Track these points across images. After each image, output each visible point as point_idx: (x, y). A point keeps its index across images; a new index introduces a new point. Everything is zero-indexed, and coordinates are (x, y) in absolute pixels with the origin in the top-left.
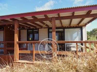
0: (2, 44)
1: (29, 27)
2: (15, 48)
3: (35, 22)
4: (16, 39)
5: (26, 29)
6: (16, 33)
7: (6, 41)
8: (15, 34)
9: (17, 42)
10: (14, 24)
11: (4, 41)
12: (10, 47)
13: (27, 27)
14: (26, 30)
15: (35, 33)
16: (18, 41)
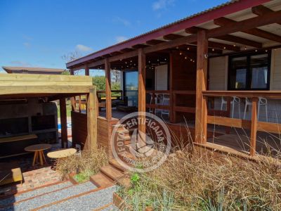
0: (166, 96)
1: (238, 48)
2: (197, 108)
3: (259, 28)
4: (201, 84)
5: (225, 55)
6: (201, 69)
7: (173, 89)
8: (198, 72)
9: (203, 93)
10: (196, 43)
11: (168, 89)
12: (184, 105)
13: (229, 47)
14: (227, 57)
15: (256, 67)
16: (204, 89)
